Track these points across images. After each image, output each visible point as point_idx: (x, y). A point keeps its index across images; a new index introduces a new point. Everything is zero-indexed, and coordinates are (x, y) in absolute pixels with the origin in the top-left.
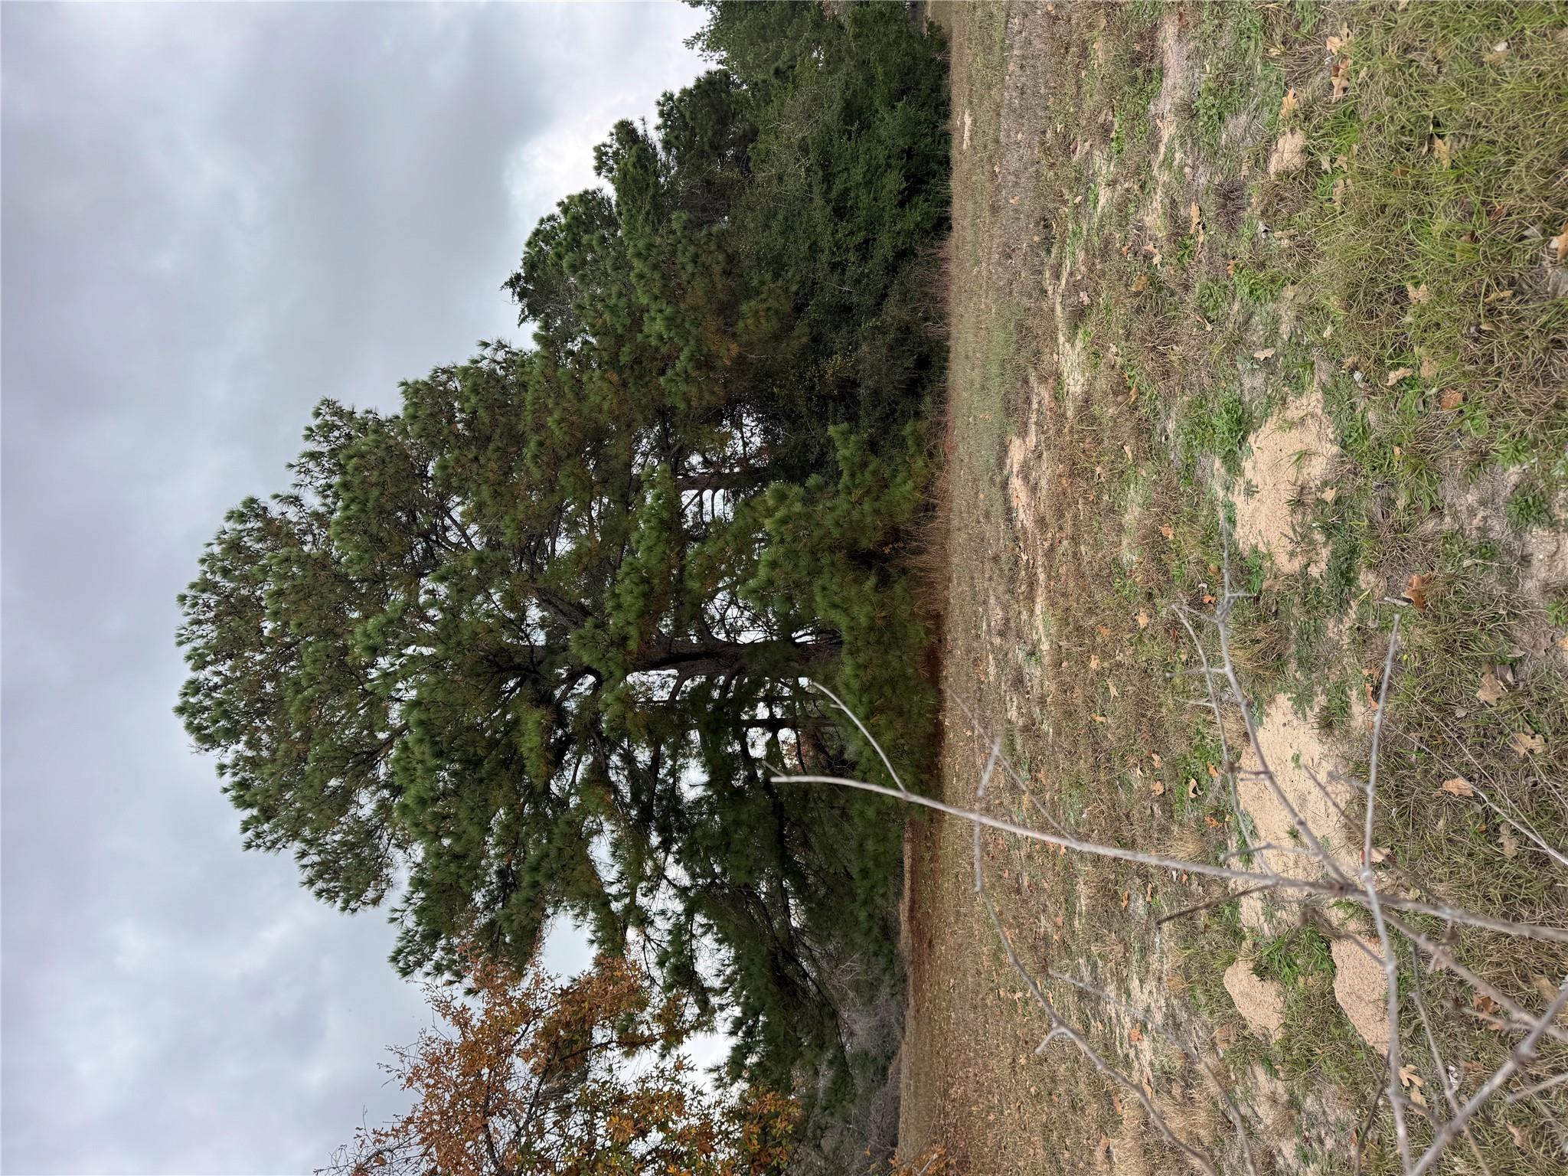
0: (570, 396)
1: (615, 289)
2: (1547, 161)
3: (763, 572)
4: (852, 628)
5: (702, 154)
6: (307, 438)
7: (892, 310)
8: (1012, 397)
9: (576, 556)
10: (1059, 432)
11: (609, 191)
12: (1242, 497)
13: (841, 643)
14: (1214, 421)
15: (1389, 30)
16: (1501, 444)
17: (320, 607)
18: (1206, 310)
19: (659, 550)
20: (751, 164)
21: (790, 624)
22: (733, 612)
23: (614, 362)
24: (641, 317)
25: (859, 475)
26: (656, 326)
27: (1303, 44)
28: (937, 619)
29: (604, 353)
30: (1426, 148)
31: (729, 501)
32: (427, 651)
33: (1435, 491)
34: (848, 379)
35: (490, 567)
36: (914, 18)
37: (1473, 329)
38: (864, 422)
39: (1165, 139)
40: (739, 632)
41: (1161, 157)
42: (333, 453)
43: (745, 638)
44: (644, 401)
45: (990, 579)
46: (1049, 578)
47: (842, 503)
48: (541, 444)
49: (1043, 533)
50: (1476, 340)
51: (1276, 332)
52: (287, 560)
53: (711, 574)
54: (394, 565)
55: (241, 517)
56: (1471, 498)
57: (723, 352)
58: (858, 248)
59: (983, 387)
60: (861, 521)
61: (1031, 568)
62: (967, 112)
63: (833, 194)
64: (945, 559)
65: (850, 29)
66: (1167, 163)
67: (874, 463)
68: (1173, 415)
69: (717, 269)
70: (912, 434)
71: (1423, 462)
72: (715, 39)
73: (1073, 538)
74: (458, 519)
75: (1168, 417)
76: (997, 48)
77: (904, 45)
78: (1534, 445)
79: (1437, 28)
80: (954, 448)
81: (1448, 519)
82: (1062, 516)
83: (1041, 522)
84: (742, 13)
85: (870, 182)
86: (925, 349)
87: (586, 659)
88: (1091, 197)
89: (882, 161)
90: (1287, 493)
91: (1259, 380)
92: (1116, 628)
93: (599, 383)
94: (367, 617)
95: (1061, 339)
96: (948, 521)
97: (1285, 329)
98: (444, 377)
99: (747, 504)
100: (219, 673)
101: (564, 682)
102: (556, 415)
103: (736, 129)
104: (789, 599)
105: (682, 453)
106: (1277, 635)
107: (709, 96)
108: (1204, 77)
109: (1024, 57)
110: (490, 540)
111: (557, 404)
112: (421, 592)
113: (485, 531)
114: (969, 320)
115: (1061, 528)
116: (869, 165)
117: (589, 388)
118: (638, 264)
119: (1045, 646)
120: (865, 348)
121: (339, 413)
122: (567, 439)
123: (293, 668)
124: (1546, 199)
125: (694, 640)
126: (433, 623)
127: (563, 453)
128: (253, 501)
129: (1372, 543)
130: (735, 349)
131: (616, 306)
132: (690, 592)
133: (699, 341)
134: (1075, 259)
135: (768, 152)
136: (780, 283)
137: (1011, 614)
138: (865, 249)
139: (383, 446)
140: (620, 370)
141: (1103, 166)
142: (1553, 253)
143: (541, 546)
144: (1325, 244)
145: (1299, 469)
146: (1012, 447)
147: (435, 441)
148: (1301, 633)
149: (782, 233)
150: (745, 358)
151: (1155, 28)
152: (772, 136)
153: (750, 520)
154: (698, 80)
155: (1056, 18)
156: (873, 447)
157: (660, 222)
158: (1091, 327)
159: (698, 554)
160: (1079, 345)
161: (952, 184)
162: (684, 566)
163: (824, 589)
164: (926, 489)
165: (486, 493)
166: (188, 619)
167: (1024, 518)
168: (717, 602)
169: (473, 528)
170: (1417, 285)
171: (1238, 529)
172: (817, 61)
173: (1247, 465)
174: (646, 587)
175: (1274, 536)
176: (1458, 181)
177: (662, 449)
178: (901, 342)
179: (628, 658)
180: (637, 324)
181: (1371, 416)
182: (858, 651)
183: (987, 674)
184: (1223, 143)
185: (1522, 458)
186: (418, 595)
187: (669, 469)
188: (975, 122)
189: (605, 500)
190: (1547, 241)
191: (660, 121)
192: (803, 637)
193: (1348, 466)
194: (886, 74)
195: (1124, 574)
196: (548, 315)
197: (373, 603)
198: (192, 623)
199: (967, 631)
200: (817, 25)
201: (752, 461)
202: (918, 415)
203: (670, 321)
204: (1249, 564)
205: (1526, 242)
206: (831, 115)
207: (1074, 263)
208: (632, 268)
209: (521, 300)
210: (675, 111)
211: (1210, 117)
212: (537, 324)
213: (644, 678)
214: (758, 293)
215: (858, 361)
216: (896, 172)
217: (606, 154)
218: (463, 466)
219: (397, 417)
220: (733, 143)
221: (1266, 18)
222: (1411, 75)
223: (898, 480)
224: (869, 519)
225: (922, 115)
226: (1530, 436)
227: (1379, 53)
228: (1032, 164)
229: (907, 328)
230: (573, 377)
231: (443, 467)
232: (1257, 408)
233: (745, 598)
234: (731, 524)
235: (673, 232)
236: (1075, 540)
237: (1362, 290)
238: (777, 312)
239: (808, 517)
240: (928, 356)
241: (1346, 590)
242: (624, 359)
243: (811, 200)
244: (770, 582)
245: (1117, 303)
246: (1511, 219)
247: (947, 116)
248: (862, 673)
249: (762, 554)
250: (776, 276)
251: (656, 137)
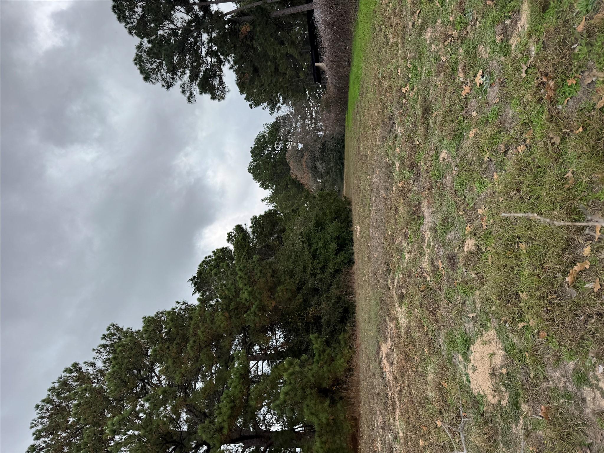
0: (209, 322)
1: (230, 282)
2: (558, 252)
3: (282, 397)
4: (319, 424)
5: (266, 236)
6: (103, 339)
7: (334, 291)
8: (380, 326)
9: (204, 390)
10: (399, 341)
11: (231, 247)
12: (471, 371)
13: (314, 432)
14: (457, 340)
15: (498, 208)
16: (564, 353)
17: (95, 412)
18: (448, 298)
19: (239, 387)
20: (283, 240)
21: (293, 422)
22: (269, 416)
23: (227, 309)
24: (239, 292)
25: (322, 355)
26: (244, 295)
27: (470, 211)
28: (356, 421)
29: (224, 305)
30: (517, 246)
31: (269, 365)
32: (137, 433)
33: (544, 371)
34: (317, 316)
35: (168, 394)
36: (339, 195)
37: (545, 309)
38: (324, 333)
39: (427, 238)
40: (271, 426)
41: (426, 244)
42: (112, 345)
43: (273, 429)
44: (238, 324)
45: (377, 403)
46: (400, 403)
47: (315, 367)
48: (195, 342)
49: (397, 383)
50: (547, 313)
51: (475, 307)
52: (85, 389)
53: (260, 398)
54: (129, 393)
55: (70, 371)
56: (558, 374)
57: (270, 304)
58: (321, 268)
59: (369, 322)
60: (322, 376)
61: (393, 399)
62: (358, 225)
63: (312, 250)
64: (358, 393)
65: (318, 198)
66: (428, 246)
67: (328, 350)
68: (441, 337)
69: (269, 275)
70: (343, 338)
71: (537, 359)
72: (271, 200)
73: (408, 386)
74: (157, 373)
75: (440, 338)
76: (367, 206)
77: (336, 203)
78: (577, 353)
79: (513, 208)
80: (359, 345)
81: (551, 382)
82: (404, 376)
83: (395, 379)
84: (281, 192)
85: (325, 246)
86: (347, 305)
87: (204, 438)
88: (403, 256)
89: (329, 239)
90: (489, 371)
91: (471, 325)
92: (429, 426)
93: (221, 317)
94: (114, 417)
95: (397, 306)
96: (359, 376)
97: (478, 306)
98: (160, 315)
99: (276, 367)
100: (45, 442)
101: (194, 448)
102: (202, 329)
103: (277, 228)
104: (292, 410)
105: (251, 345)
106: (493, 431)
107: (269, 217)
108: (438, 220)
109: (376, 210)
110: (169, 383)
111: (203, 325)
112: (138, 405)
113: (168, 378)
114: (362, 296)
115: (403, 382)
116: (325, 241)
117: (216, 318)
118: (240, 273)
119: (401, 435)
120: (324, 304)
121: (117, 329)
122: (205, 339)
123: (78, 440)
124: (561, 264)
125: (251, 429)
126: (141, 420)
127: (203, 345)
128: (76, 364)
129: (523, 391)
130: (274, 303)
131: (230, 288)
132: (251, 407)
133: (260, 301)
134: (399, 277)
135: (289, 236)
136: (292, 280)
137: (386, 419)
138: (323, 269)
139: (133, 342)
140: (229, 312)
141: (406, 246)
142: (567, 283)
143: (190, 385)
144: (488, 276)
145: (491, 360)
146: (382, 346)
147: (153, 340)
148: (502, 429)
149: (293, 263)
150: (278, 307)
151: (420, 204)
152: (291, 231)
153: (277, 374)
154: (266, 212)
155: (386, 199)
156: (327, 343)
157: (249, 259)
158: (407, 301)
159: (255, 388)
160: (404, 308)
161: (354, 248)
162: (249, 394)
163: (308, 406)
164: (349, 362)
165: (170, 361)
166: (38, 416)
167: (389, 377)
168: (262, 412)
169: (164, 377)
170: (522, 292)
171: (471, 384)
172: (307, 207)
173: (471, 358)
174: (232, 404)
175: (486, 388)
176: (529, 257)
177: (243, 344)
178: (338, 302)
179: (223, 437)
180: (238, 295)
181: (515, 340)
182: (322, 435)
183: (377, 447)
184: (447, 241)
185: (573, 358)
186: (136, 407)
187: (245, 352)
188: (361, 229)
189: (218, 365)
190: (564, 279)
191: (251, 225)
192: (299, 428)
193: (510, 360)
194: (330, 212)
195: (430, 403)
196: (204, 291)
197: (117, 410)
198: (39, 418)
199: (368, 427)
200: (307, 197)
201: (279, 349)
202: (345, 331)
203: (250, 293)
204: (478, 399)
205: (557, 279)
206: (311, 225)
207: (399, 279)
208: (237, 274)
209: (194, 286)
210: (257, 222)
211: (442, 232)
212: (200, 294)
213: (229, 447)
214: (284, 284)
215: (321, 309)
216: (334, 244)
217: (232, 235)
218: (162, 351)
219: (139, 331)
220: (277, 233)
221: (457, 203)
222: (507, 222)
223: (338, 358)
224: (326, 375)
225: (343, 225)
226: (574, 350)
227: (496, 215)
228: (381, 244)
229: (340, 298)
230: (211, 315)
231: (155, 351)
232: (472, 335)
233: (274, 410)
234: (269, 375)
235: (254, 262)
236: (409, 387)
237: (503, 293)
238: (290, 290)
239: (301, 373)
240: (348, 308)
241: (517, 412)
242: (231, 308)
243: (304, 252)
244: (285, 402)
245: (415, 293)
246: (550, 271)
247: (351, 225)
248: (323, 446)
249: (282, 389)
250: (291, 277)
251: (250, 230)
